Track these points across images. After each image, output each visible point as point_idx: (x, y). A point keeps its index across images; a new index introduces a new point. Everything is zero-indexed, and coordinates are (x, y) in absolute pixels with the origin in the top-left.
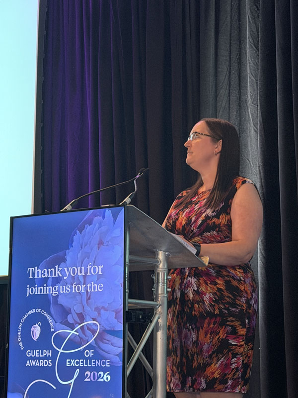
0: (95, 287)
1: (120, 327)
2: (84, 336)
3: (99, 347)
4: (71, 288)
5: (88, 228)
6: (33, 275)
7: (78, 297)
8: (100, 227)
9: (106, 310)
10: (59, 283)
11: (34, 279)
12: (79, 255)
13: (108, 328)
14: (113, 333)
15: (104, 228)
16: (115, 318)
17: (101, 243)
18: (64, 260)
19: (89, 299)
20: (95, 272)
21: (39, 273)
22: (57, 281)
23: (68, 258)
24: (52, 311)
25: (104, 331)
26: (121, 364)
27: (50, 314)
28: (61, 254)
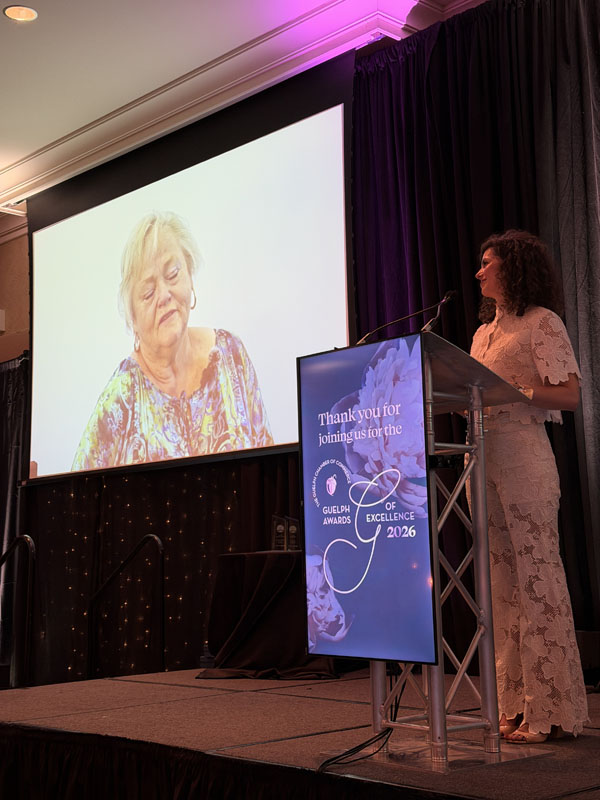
0: (393, 430)
1: (423, 474)
2: (383, 487)
3: (402, 499)
4: (367, 433)
5: (382, 362)
6: (325, 421)
7: (375, 443)
8: (394, 360)
9: (406, 454)
10: (353, 428)
11: (326, 426)
12: (373, 395)
13: (410, 476)
14: (416, 480)
15: (399, 361)
16: (418, 463)
17: (396, 379)
18: (358, 402)
19: (387, 444)
20: (391, 411)
21: (330, 418)
22: (351, 426)
23: (361, 398)
24: (348, 460)
25: (406, 480)
26: (427, 515)
27: (345, 464)
28: (353, 394)
